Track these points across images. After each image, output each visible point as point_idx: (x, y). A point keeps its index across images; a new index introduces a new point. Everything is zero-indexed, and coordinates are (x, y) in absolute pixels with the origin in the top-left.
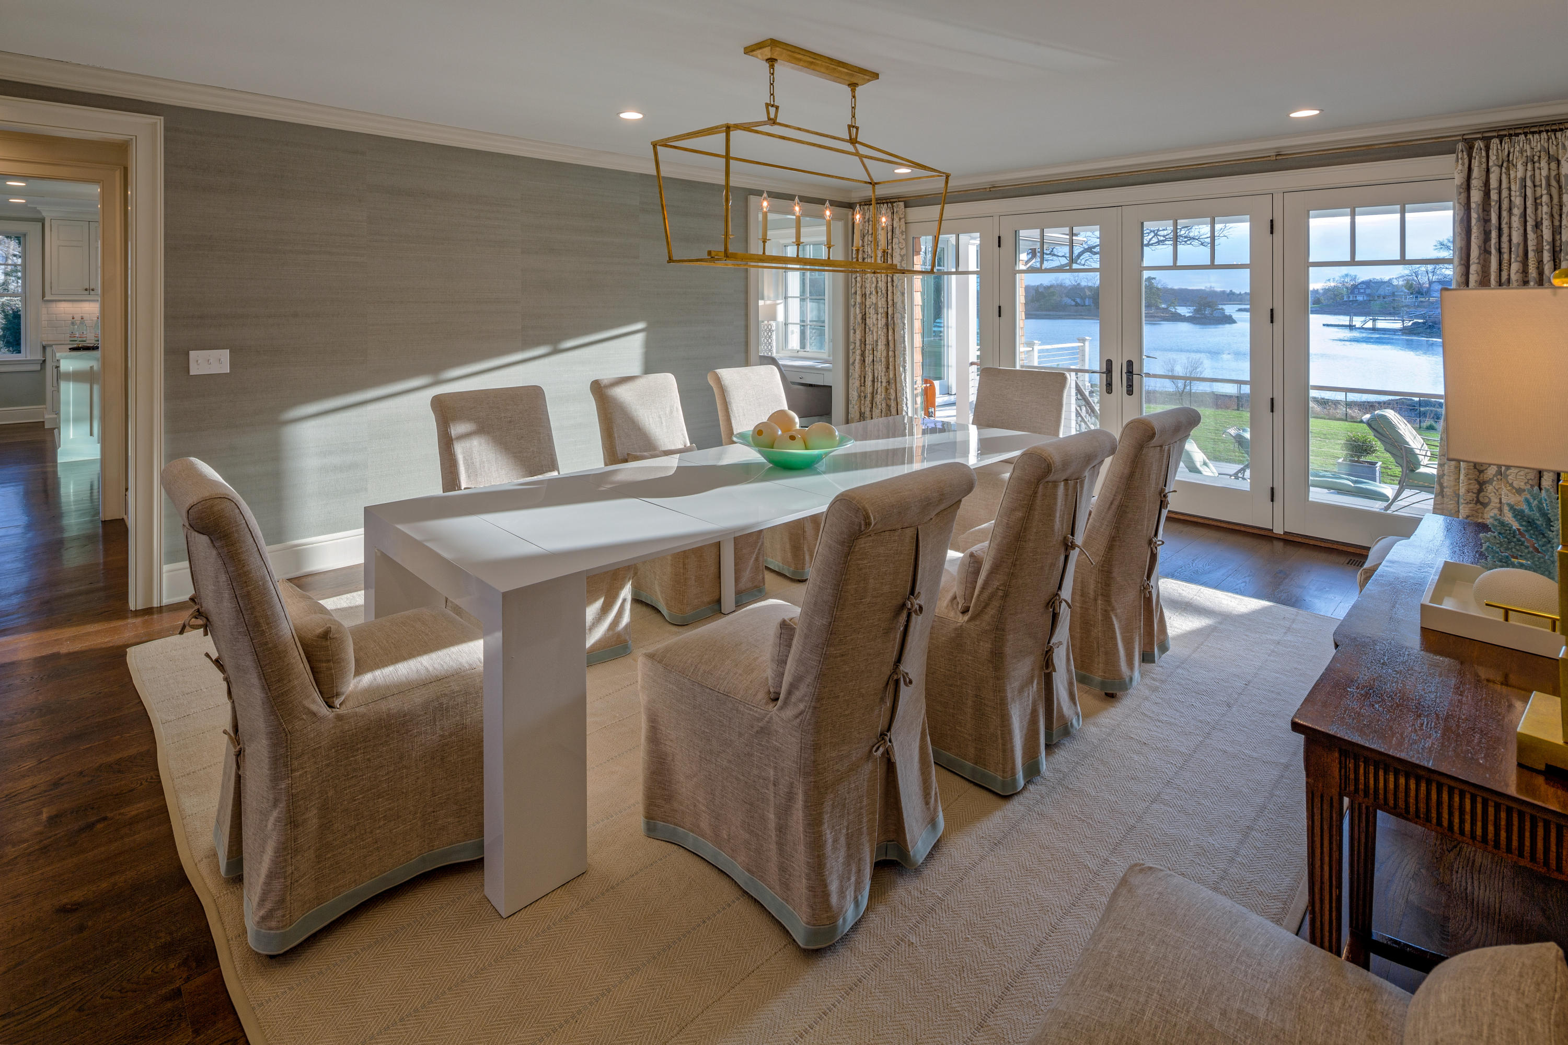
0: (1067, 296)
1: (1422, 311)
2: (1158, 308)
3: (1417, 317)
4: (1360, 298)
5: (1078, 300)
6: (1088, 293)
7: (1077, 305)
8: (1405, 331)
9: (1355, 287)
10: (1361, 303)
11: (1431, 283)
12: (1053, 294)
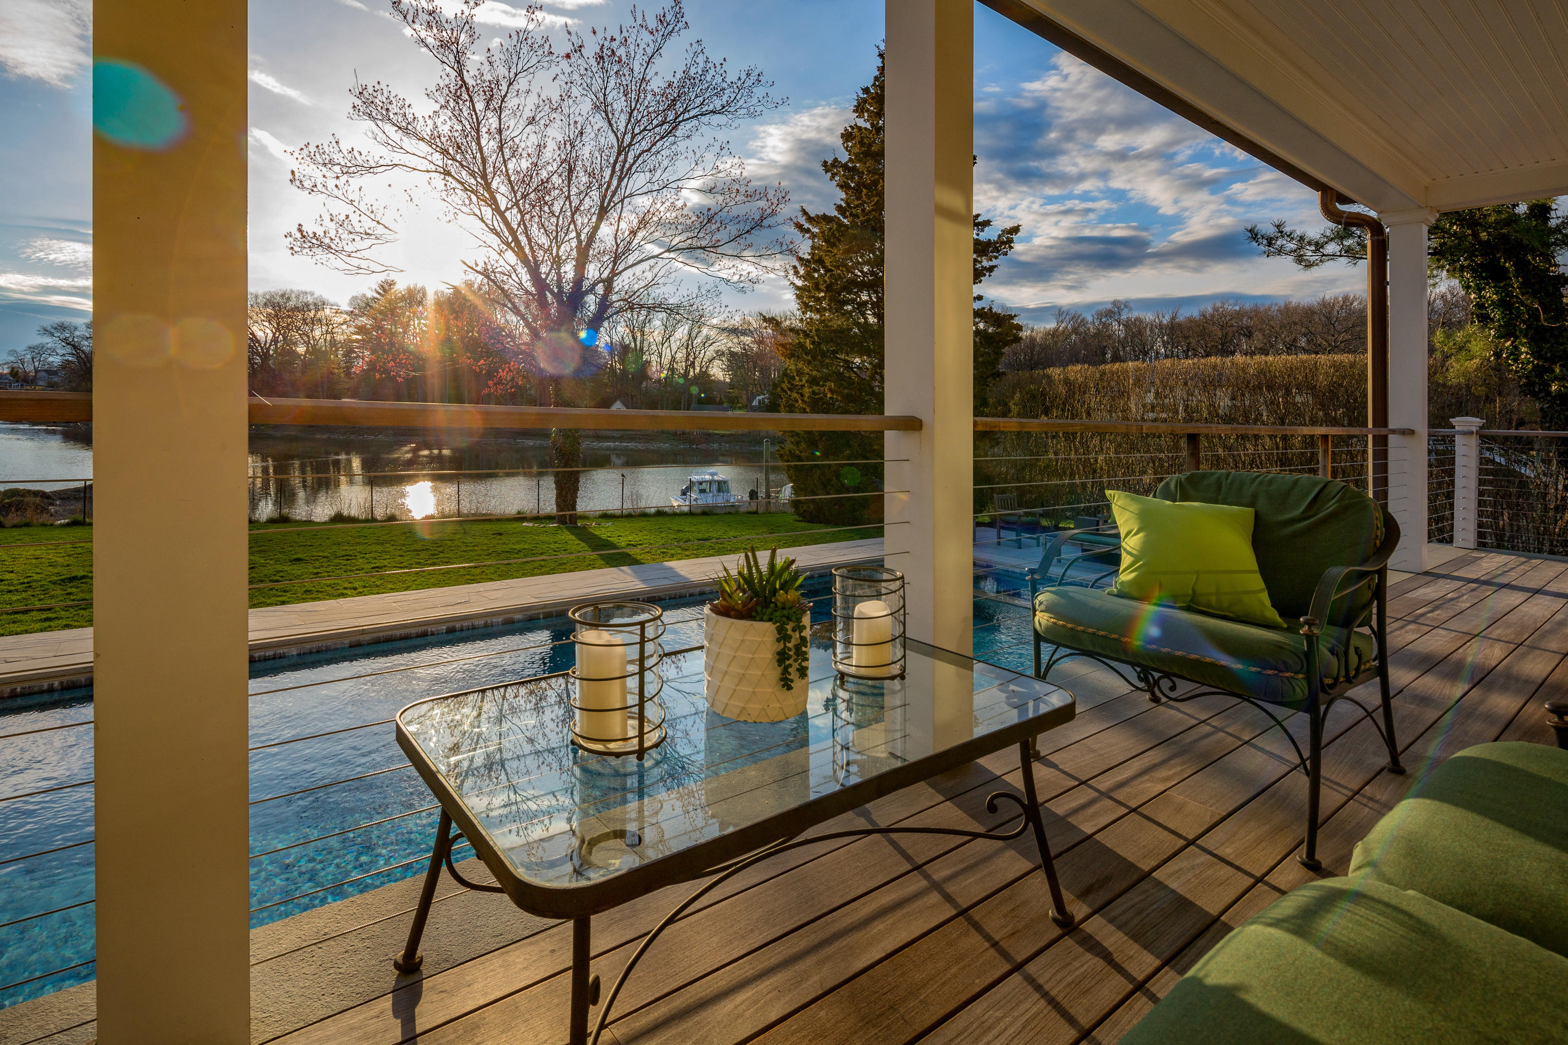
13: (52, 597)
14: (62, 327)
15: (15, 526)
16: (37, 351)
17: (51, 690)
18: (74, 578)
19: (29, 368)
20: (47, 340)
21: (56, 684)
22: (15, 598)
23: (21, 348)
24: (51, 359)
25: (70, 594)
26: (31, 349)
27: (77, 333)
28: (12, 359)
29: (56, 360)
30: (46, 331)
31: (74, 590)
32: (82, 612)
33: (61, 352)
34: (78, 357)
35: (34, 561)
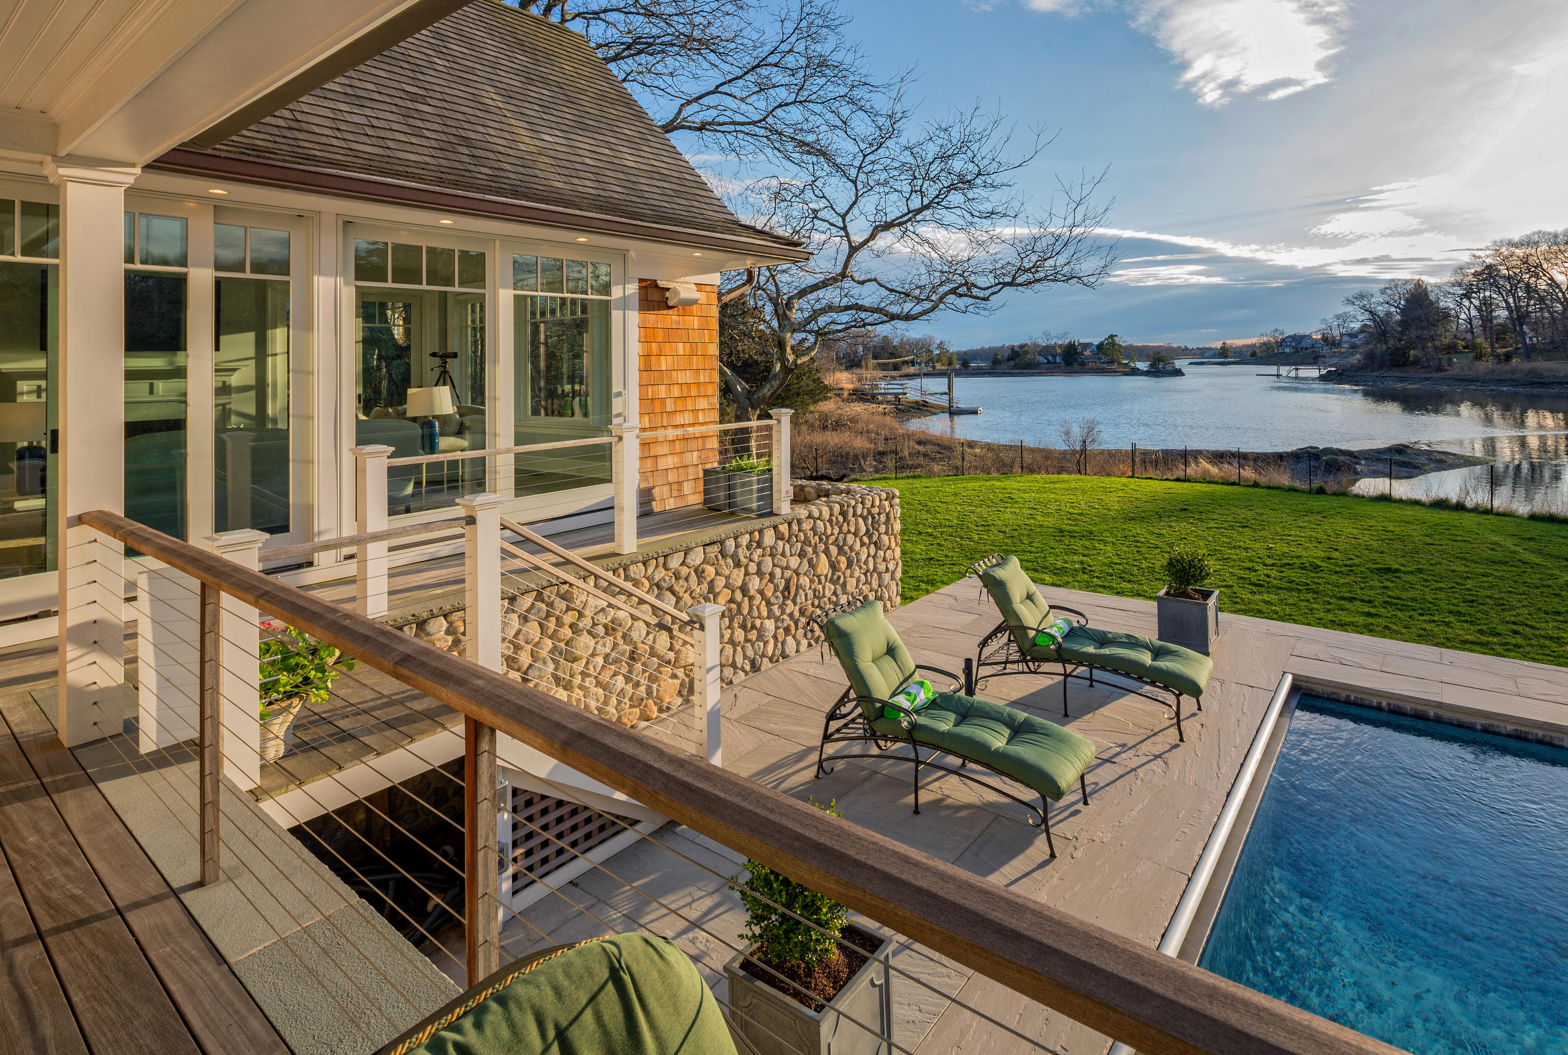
0: (1040, 354)
1: (1335, 360)
2: (1119, 363)
3: (1331, 366)
4: (1287, 350)
5: (1050, 358)
6: (1059, 351)
7: (1049, 362)
8: (1322, 378)
9: (1283, 340)
10: (1288, 355)
11: (1342, 335)
12: (1027, 353)
13: (1372, 588)
14: (1361, 296)
15: (1334, 494)
16: (1343, 318)
17: (1379, 708)
18: (1388, 570)
19: (1336, 333)
20: (1350, 309)
21: (1384, 704)
22: (1342, 581)
23: (1329, 317)
24: (1352, 325)
25: (1385, 587)
26: (1338, 317)
27: (1374, 300)
28: (1323, 326)
29: (1356, 326)
30: (1350, 302)
31: (1389, 584)
32: (1399, 614)
33: (1361, 318)
34: (1375, 321)
35: (1353, 541)
